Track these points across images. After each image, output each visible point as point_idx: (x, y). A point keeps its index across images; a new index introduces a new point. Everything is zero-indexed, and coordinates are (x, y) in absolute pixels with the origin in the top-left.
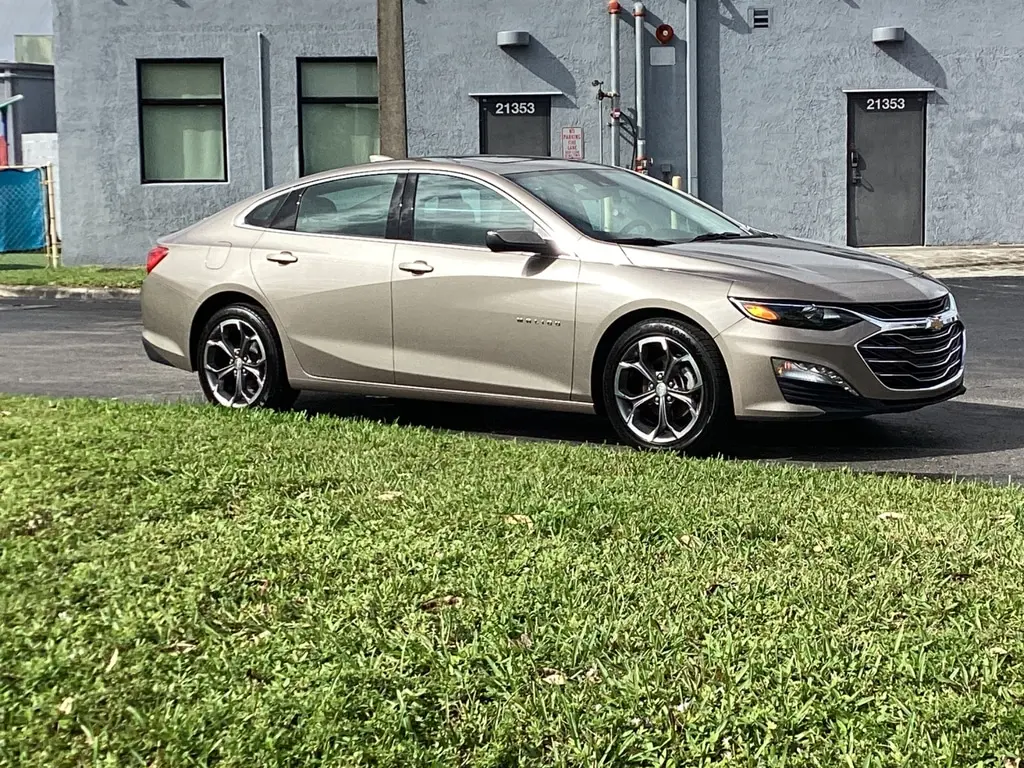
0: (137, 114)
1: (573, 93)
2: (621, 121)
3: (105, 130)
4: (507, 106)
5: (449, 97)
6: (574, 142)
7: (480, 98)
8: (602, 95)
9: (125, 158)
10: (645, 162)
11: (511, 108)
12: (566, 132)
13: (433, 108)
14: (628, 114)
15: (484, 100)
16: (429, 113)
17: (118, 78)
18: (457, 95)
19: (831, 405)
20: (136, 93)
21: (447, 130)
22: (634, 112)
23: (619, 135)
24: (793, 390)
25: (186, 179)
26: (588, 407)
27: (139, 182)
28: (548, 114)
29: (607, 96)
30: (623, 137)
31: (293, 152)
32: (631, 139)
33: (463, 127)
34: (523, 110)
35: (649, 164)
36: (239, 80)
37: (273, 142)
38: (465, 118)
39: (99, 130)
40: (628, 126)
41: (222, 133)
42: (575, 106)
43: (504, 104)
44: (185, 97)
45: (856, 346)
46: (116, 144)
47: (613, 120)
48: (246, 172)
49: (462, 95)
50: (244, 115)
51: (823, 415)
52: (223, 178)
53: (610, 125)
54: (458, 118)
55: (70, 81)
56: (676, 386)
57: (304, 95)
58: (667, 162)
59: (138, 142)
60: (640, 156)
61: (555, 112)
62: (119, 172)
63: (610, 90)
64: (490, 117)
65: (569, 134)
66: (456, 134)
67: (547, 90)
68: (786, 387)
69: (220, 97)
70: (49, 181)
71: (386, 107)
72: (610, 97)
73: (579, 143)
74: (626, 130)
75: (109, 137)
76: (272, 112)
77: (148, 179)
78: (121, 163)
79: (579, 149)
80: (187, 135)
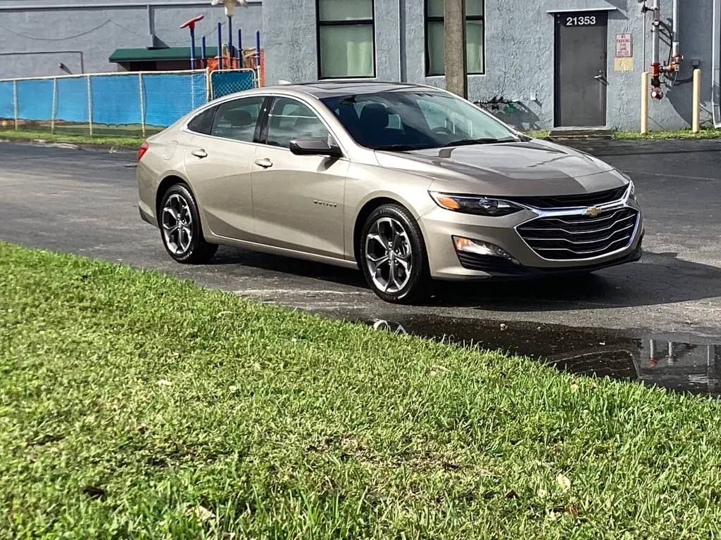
0: (315, 32)
1: (625, 8)
2: (661, 28)
3: (294, 43)
4: (575, 19)
5: (532, 13)
6: (625, 45)
7: (555, 14)
8: (645, 9)
9: (307, 63)
10: (677, 58)
11: (578, 21)
12: (619, 37)
13: (520, 22)
14: (667, 22)
15: (559, 16)
16: (517, 25)
17: (303, 7)
18: (539, 13)
19: (497, 271)
20: (315, 17)
21: (530, 38)
22: (671, 21)
23: (658, 38)
24: (468, 259)
25: (348, 76)
26: (353, 264)
27: (317, 78)
28: (606, 24)
29: (650, 10)
30: (662, 39)
31: (421, 56)
32: (669, 41)
33: (542, 36)
34: (587, 22)
35: (680, 60)
36: (383, 6)
37: (407, 49)
38: (544, 29)
39: (291, 43)
40: (666, 32)
41: (372, 43)
42: (627, 18)
43: (573, 18)
44: (348, 19)
45: (515, 228)
46: (302, 53)
47: (654, 28)
48: (388, 71)
49: (542, 12)
50: (387, 30)
51: (489, 277)
52: (373, 75)
53: (652, 31)
54: (538, 29)
55: (273, 10)
56: (400, 253)
57: (429, 16)
58: (697, 58)
59: (316, 52)
60: (674, 54)
61: (611, 23)
62: (304, 72)
63: (652, 5)
64: (562, 28)
65: (621, 39)
66: (537, 41)
67: (605, 7)
68: (462, 257)
69: (371, 18)
70: (259, 79)
71: (449, 27)
72: (652, 10)
73: (628, 44)
74: (665, 34)
75: (297, 48)
76: (407, 28)
77: (322, 76)
78: (305, 66)
79: (629, 49)
80: (350, 45)
